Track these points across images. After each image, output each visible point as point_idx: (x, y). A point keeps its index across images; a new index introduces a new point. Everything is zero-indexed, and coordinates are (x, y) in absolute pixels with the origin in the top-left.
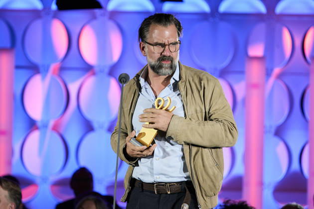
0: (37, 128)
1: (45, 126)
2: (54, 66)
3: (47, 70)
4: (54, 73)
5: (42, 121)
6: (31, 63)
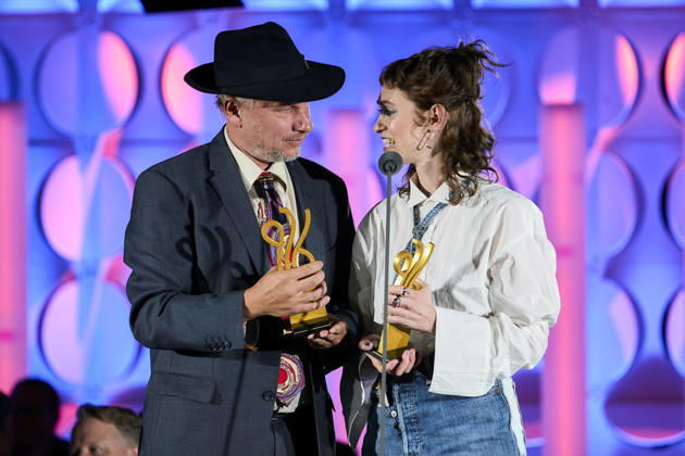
0: (73, 278)
1: (91, 272)
2: (106, 138)
3: (91, 147)
4: (106, 153)
5: (83, 261)
6: (56, 132)
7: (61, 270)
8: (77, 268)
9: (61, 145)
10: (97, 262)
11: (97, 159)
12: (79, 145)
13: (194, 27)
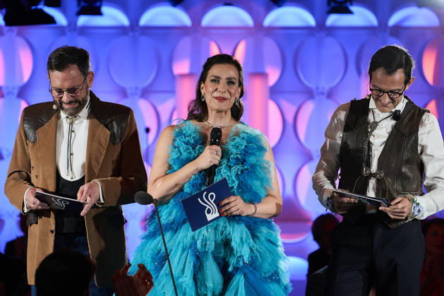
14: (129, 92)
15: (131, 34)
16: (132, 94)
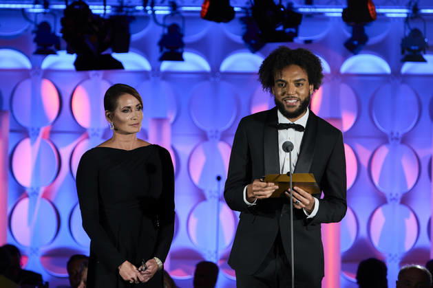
0: (27, 196)
2: (44, 129)
3: (37, 134)
4: (44, 137)
5: (32, 188)
6: (20, 125)
7: (21, 192)
8: (29, 191)
9: (23, 132)
10: (38, 189)
11: (39, 138)
12: (31, 133)
13: (88, 78)
14: (209, 134)
15: (212, 79)
16: (212, 137)
